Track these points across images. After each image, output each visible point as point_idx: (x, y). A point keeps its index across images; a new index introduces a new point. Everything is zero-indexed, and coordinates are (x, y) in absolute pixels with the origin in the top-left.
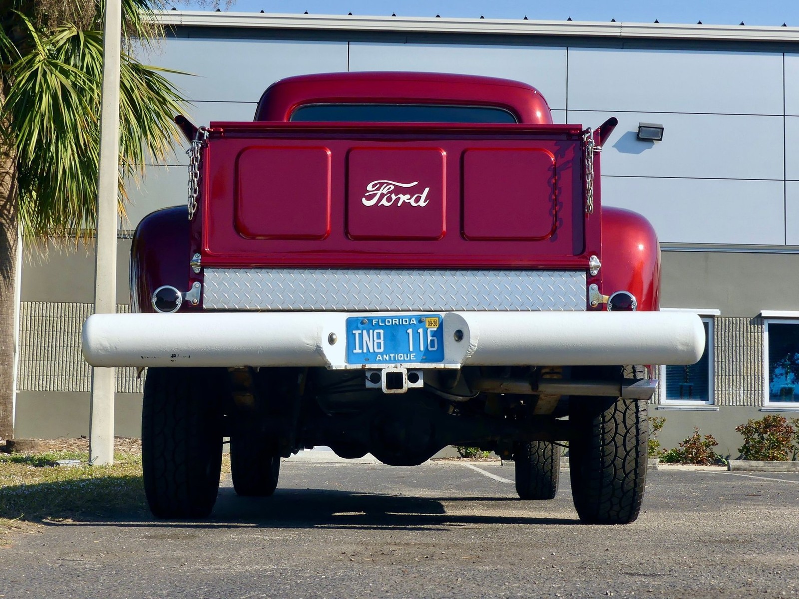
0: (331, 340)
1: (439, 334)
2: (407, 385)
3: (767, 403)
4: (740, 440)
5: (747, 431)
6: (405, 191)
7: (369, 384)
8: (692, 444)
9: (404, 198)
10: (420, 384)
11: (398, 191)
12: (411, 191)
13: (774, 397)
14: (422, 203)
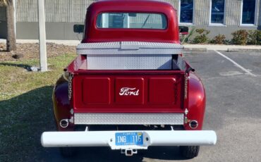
0: (111, 141)
1: (142, 137)
2: (133, 153)
3: (241, 24)
4: (232, 37)
5: (234, 34)
6: (132, 91)
7: (122, 153)
8: (218, 38)
9: (132, 93)
10: (136, 152)
11: (130, 91)
12: (134, 91)
13: (244, 22)
14: (137, 94)
